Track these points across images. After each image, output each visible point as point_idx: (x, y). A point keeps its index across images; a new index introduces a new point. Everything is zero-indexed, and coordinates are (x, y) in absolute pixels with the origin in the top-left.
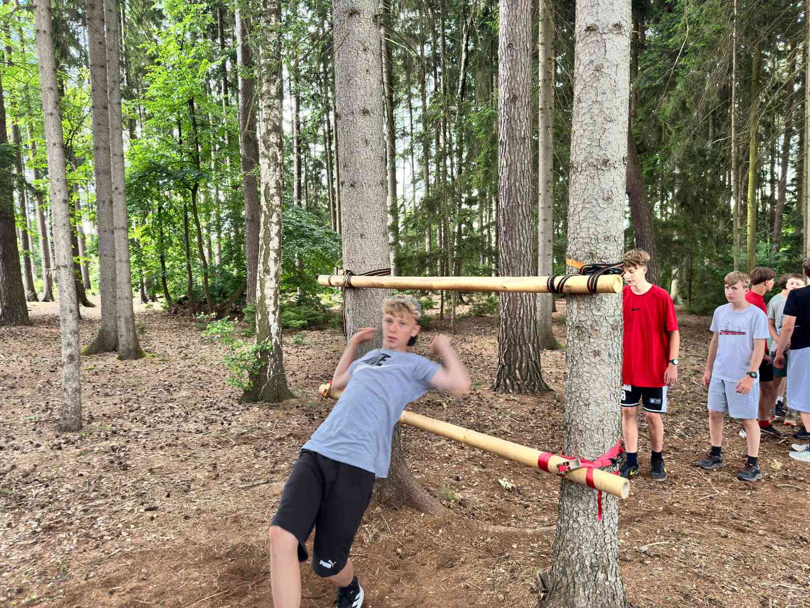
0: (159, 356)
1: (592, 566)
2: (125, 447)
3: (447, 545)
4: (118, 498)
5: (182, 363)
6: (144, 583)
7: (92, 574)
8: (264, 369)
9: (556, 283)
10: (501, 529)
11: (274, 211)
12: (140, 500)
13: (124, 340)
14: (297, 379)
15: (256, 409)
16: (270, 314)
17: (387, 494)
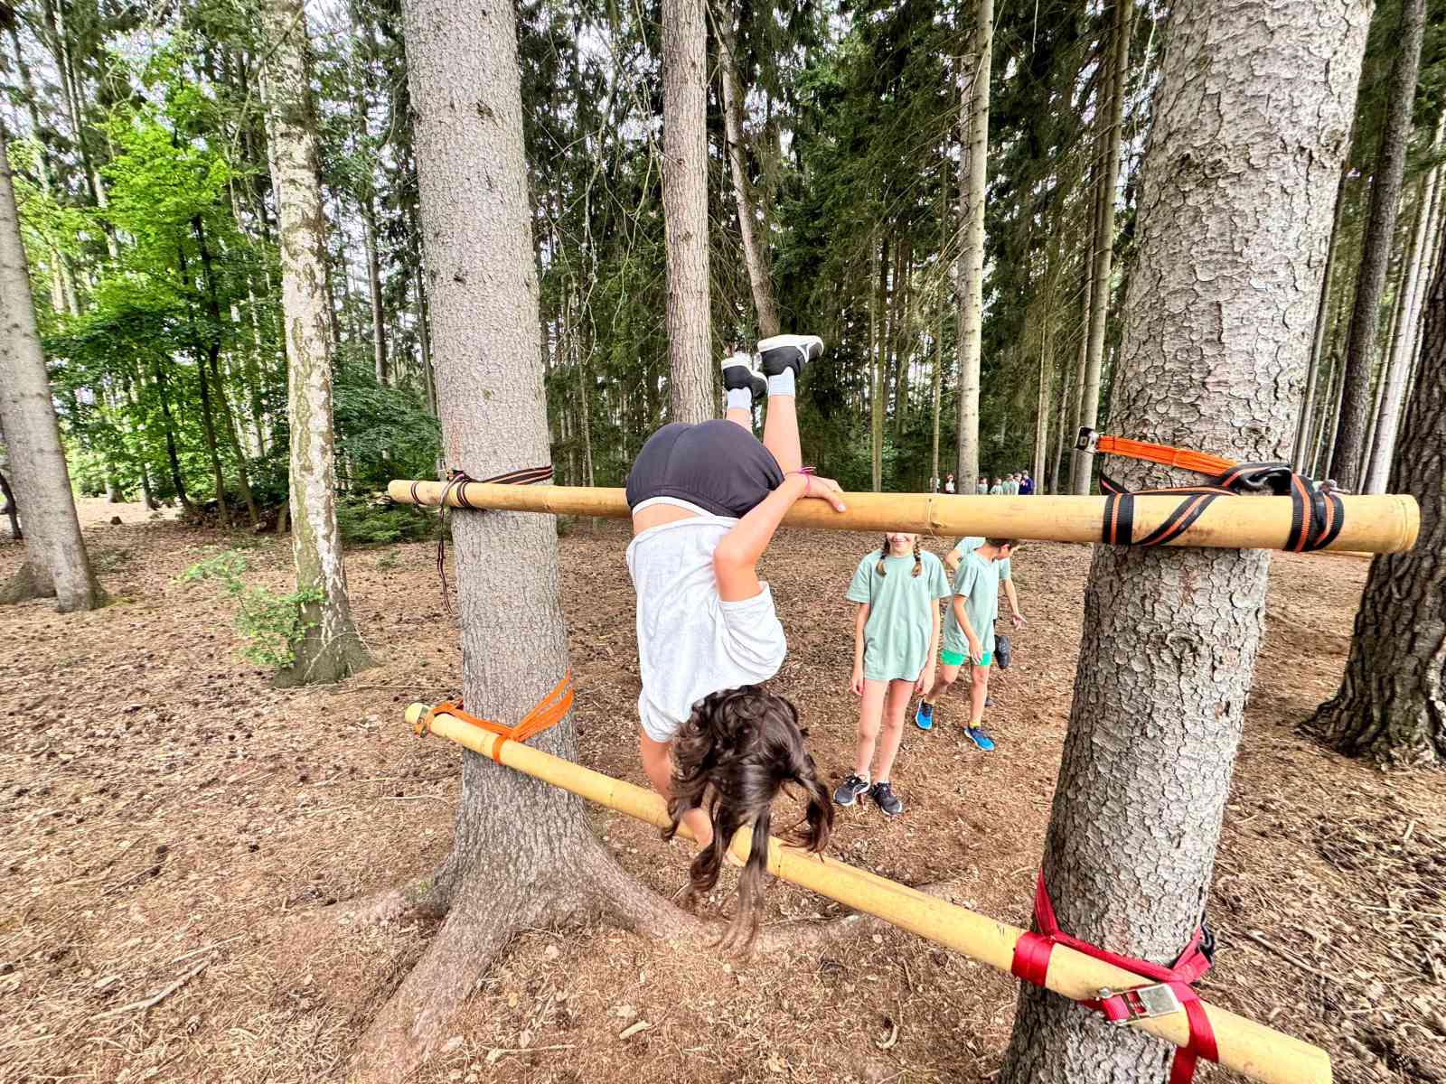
0: (145, 598)
5: (186, 610)
8: (315, 630)
11: (313, 366)
13: (66, 580)
14: (383, 624)
15: (302, 698)
16: (320, 540)
17: (565, 908)
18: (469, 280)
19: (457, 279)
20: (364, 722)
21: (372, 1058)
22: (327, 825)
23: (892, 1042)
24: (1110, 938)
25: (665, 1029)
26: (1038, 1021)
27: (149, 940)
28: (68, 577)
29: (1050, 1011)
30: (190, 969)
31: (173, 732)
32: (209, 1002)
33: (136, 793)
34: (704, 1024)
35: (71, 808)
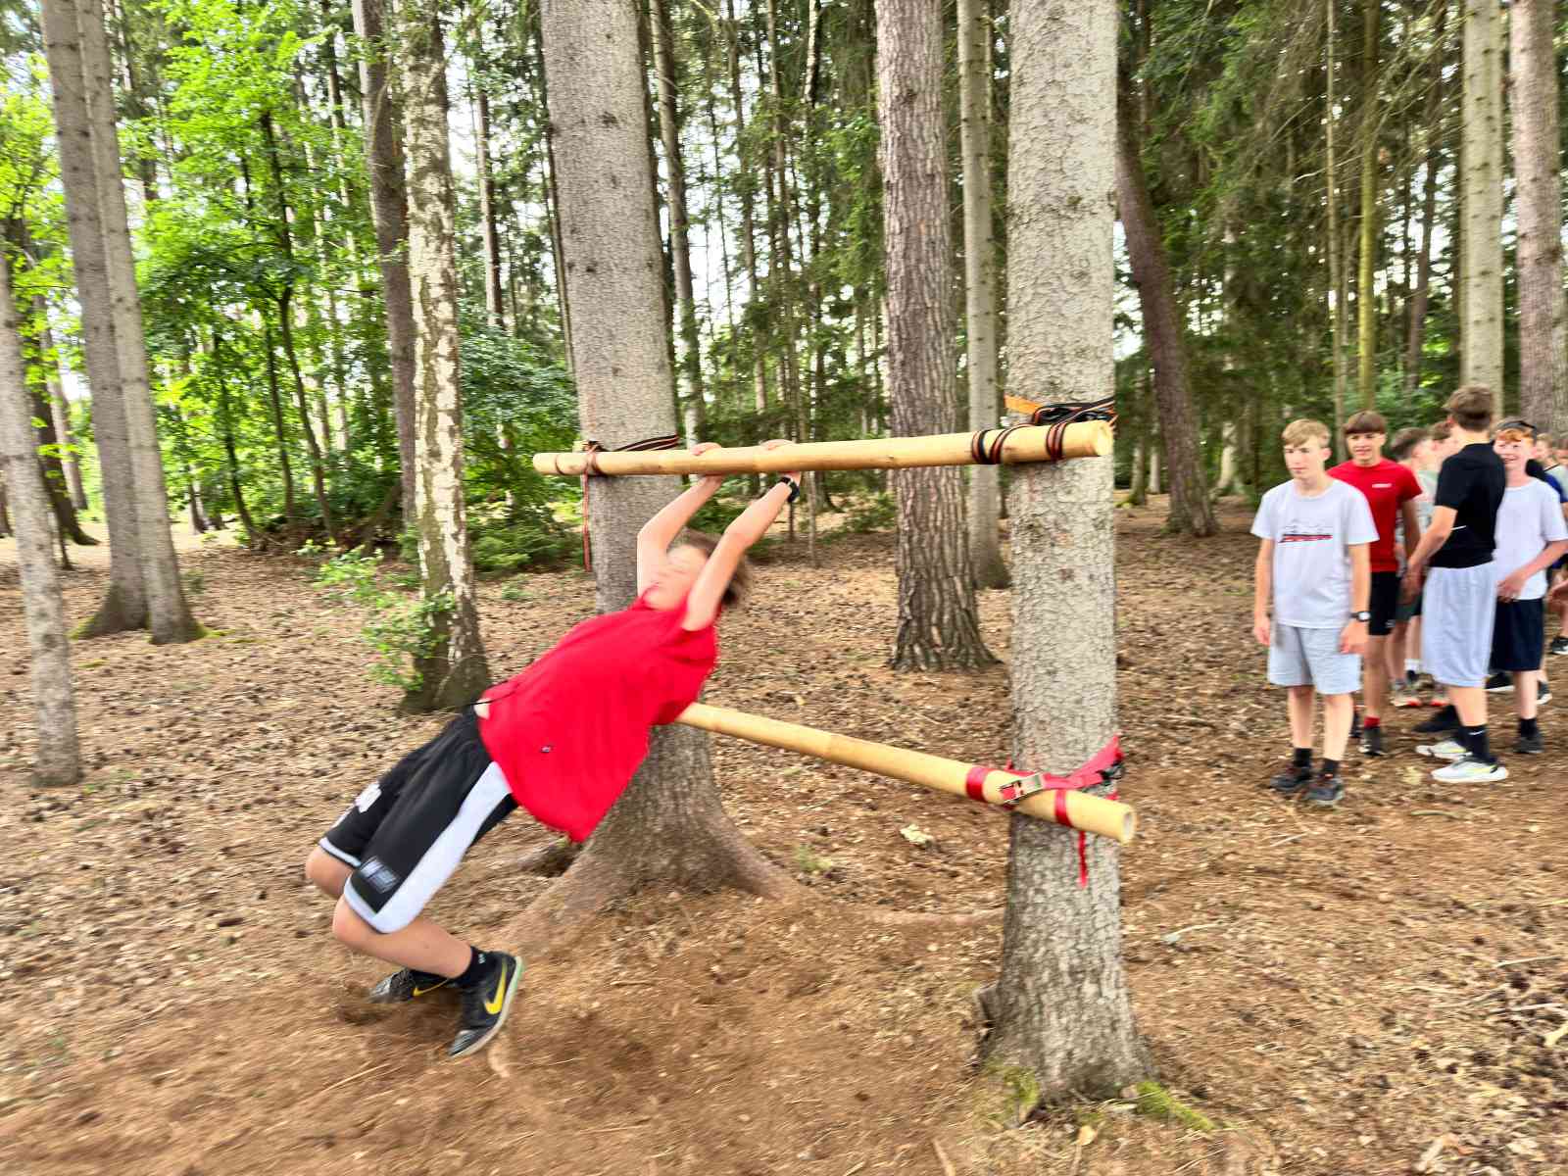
0: (234, 633)
1: (1072, 972)
2: (170, 809)
3: (806, 953)
4: (163, 907)
5: (281, 645)
6: (219, 1061)
7: (117, 1050)
8: (443, 648)
9: (988, 444)
10: (905, 917)
11: (441, 332)
12: (208, 907)
13: (160, 605)
14: (511, 665)
15: (431, 725)
16: (449, 539)
18: (598, 269)
19: (589, 270)
28: (162, 600)
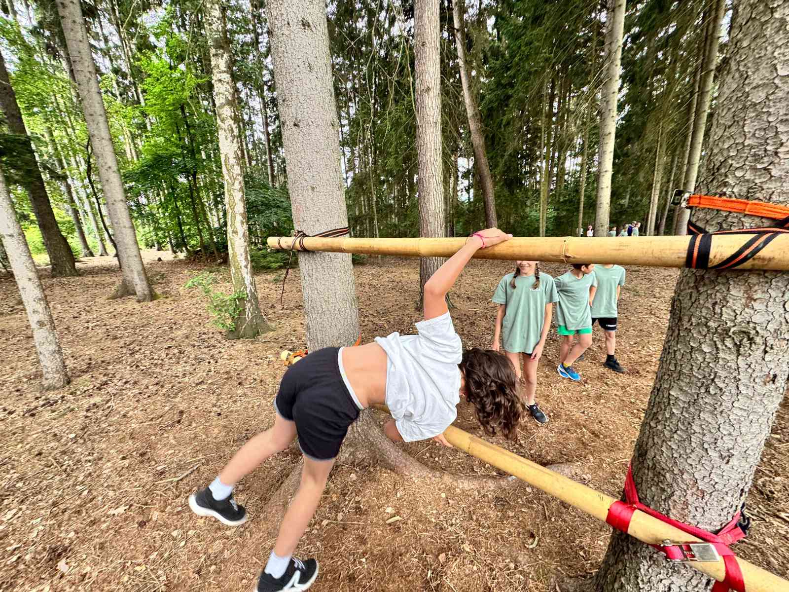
0: (172, 296)
8: (243, 312)
14: (275, 310)
15: (239, 345)
16: (243, 268)
17: (360, 456)
18: (301, 124)
19: (295, 125)
20: (266, 358)
21: (270, 516)
22: (250, 406)
23: (534, 545)
24: (673, 511)
25: (409, 522)
26: (622, 550)
27: (177, 452)
28: (140, 287)
29: (630, 546)
30: (193, 466)
31: (185, 358)
32: (202, 482)
33: (170, 386)
34: (430, 522)
35: (145, 390)
